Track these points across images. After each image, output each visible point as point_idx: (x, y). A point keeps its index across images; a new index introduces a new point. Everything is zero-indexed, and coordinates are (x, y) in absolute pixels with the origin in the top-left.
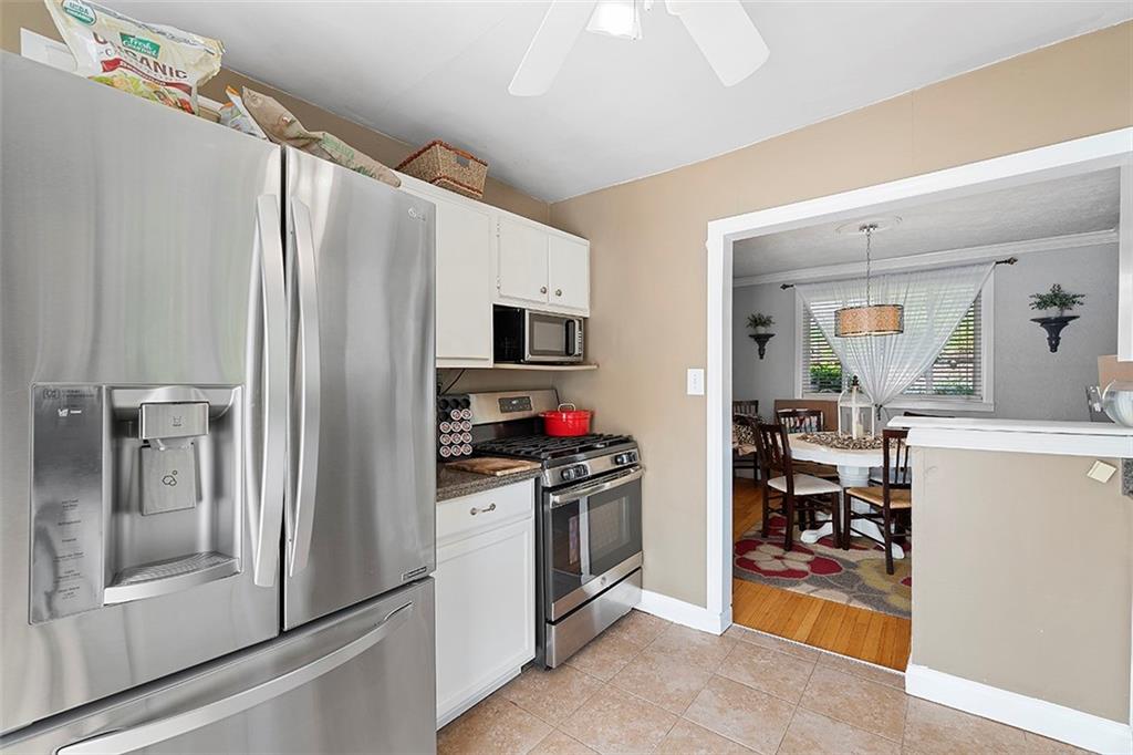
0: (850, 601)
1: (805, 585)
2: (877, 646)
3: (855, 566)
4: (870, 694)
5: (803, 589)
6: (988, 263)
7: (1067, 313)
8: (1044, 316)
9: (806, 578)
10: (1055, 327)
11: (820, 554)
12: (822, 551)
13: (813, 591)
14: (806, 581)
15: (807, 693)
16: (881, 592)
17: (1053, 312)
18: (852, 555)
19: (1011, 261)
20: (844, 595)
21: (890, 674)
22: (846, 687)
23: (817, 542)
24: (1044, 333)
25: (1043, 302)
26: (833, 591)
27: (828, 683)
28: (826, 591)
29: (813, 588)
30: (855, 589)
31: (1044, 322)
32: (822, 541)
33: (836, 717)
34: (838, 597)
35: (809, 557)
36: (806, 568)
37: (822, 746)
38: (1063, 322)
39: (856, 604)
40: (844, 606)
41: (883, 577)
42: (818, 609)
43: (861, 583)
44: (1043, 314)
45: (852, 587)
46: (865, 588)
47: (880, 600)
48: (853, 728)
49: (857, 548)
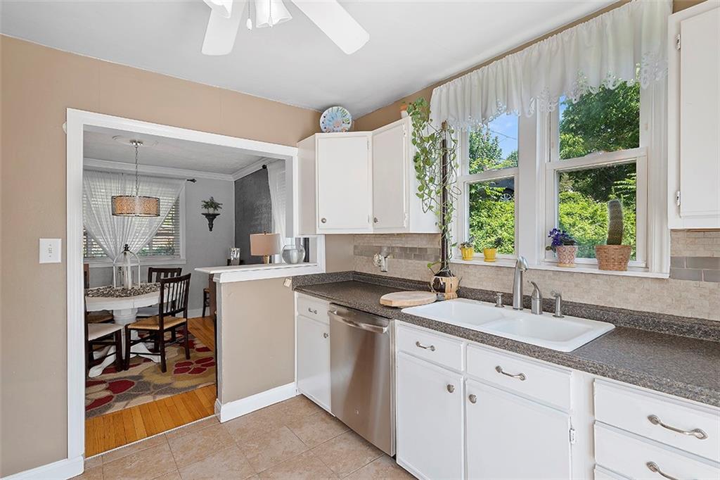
0: (154, 398)
1: (117, 404)
2: (188, 413)
3: (140, 377)
4: (206, 435)
5: (118, 407)
6: (184, 179)
7: (216, 212)
8: (207, 212)
9: (113, 399)
10: (211, 217)
11: (110, 380)
12: (111, 378)
13: (127, 405)
14: (115, 401)
15: (177, 459)
16: (167, 384)
17: (211, 211)
18: (132, 372)
19: (193, 181)
20: (149, 396)
21: (208, 419)
22: (194, 441)
23: (103, 373)
24: (207, 221)
25: (207, 205)
26: (140, 398)
27: (183, 446)
28: (135, 400)
29: (126, 402)
30: (152, 390)
31: (207, 215)
32: (106, 371)
33: (202, 459)
34: (146, 399)
35: (104, 386)
36: (108, 393)
37: (207, 475)
38: (214, 216)
39: (159, 398)
40: (152, 403)
41: (162, 375)
42: (138, 413)
43: (152, 385)
44: (206, 211)
45: (149, 389)
46: (156, 386)
47: (171, 389)
48: (213, 456)
49: (132, 366)
